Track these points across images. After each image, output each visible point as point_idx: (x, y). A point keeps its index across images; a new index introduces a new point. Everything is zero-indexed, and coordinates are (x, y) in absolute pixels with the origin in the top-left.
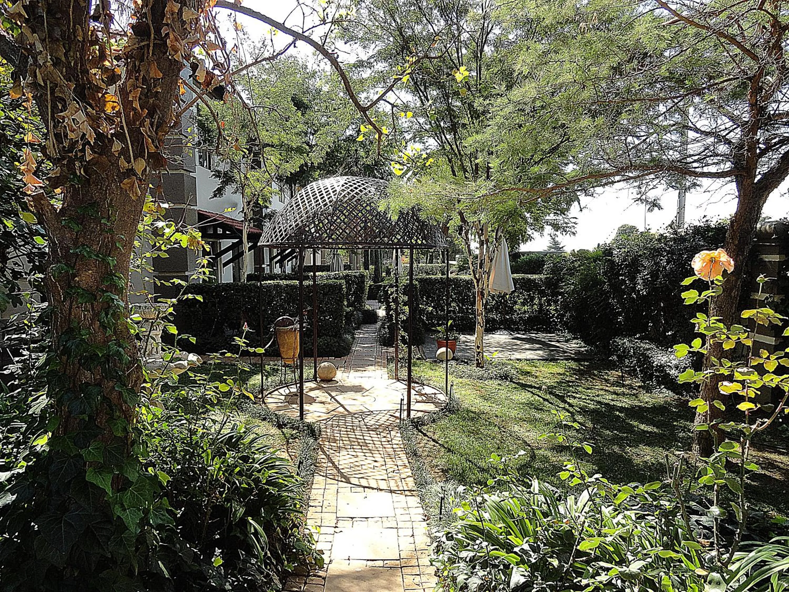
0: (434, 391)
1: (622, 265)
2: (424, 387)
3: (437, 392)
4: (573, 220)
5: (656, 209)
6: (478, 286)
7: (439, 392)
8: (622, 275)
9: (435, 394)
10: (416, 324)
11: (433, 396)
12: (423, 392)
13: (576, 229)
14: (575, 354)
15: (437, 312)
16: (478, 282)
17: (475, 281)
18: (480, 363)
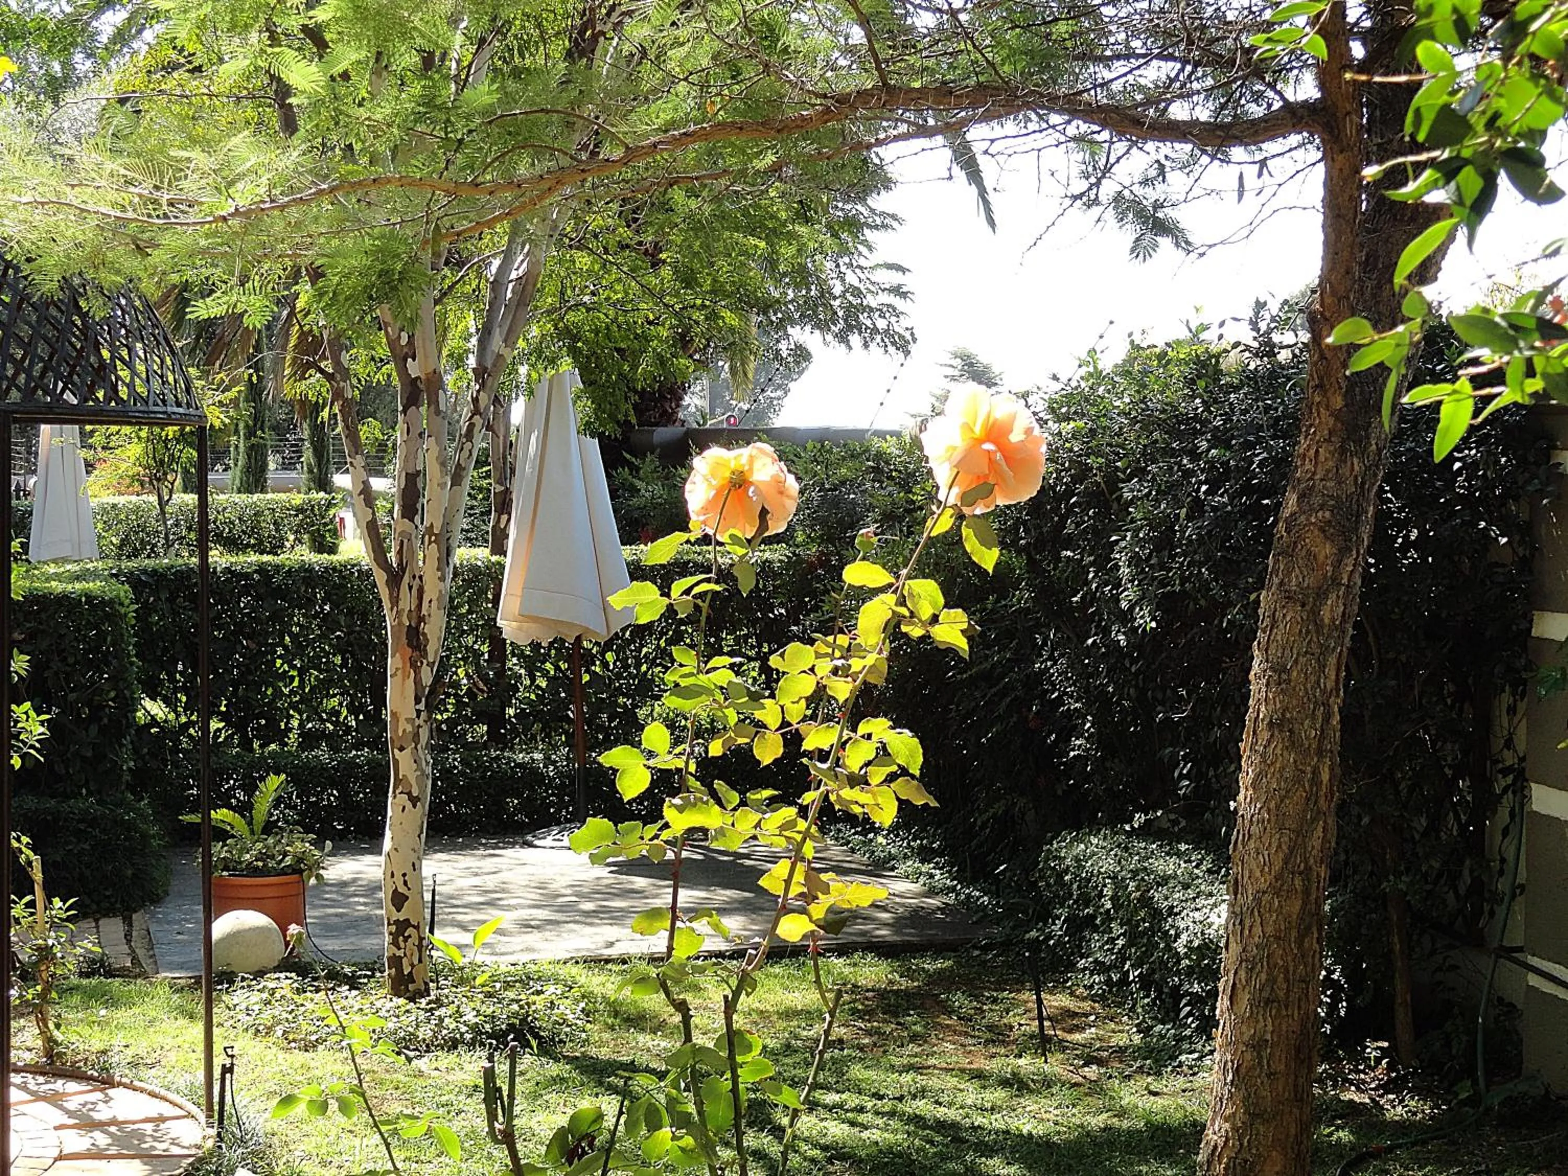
0: (156, 1108)
1: (1069, 493)
2: (111, 1092)
3: (167, 1110)
4: (894, 278)
5: (1165, 242)
6: (395, 601)
7: (180, 1112)
8: (1069, 543)
9: (162, 1119)
10: (121, 803)
11: (149, 1127)
12: (103, 1114)
13: (905, 322)
14: (898, 924)
15: (246, 744)
16: (395, 579)
17: (380, 577)
18: (411, 978)
